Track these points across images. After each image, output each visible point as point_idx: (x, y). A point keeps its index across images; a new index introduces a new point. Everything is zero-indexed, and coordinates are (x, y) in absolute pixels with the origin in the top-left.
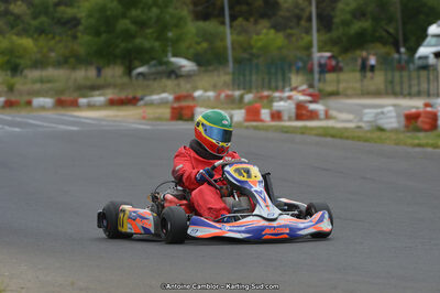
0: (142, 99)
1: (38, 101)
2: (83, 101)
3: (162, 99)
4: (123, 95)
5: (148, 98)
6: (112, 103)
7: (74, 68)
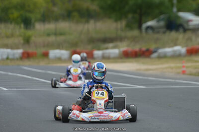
0: (155, 52)
1: (54, 53)
2: (98, 53)
3: (174, 51)
4: (137, 48)
5: (161, 51)
6: (127, 55)
7: (87, 22)
